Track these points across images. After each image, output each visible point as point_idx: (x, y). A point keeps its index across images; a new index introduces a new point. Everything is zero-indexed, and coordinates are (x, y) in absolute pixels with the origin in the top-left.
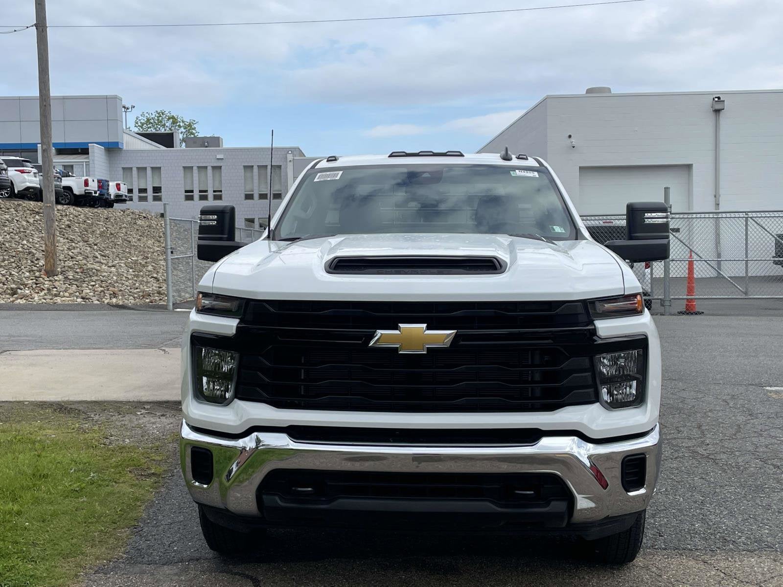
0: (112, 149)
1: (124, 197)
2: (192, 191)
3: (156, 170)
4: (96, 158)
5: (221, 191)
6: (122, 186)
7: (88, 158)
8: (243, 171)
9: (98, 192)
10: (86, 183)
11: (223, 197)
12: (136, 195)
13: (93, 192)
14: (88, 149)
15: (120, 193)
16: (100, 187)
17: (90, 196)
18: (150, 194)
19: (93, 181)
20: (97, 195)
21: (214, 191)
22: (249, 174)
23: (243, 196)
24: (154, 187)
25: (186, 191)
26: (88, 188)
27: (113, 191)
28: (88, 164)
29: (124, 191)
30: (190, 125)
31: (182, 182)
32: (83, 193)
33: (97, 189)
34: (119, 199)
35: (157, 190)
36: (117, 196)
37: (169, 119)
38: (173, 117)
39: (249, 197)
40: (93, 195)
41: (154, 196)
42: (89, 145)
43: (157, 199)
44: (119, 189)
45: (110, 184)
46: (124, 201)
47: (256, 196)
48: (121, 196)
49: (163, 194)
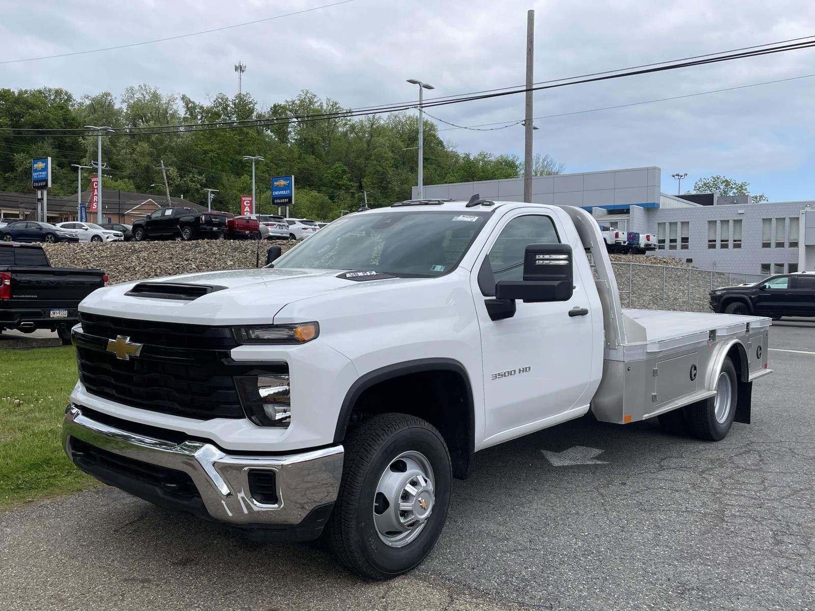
0: (650, 209)
1: (652, 246)
2: (715, 241)
3: (685, 224)
4: (635, 216)
5: (741, 241)
6: (651, 237)
7: (629, 216)
8: (762, 223)
9: (627, 242)
10: (617, 235)
11: (742, 245)
12: (667, 244)
13: (622, 242)
14: (629, 209)
15: (650, 242)
16: (629, 238)
17: (620, 245)
18: (679, 243)
19: (623, 233)
20: (626, 244)
21: (735, 241)
22: (767, 226)
23: (761, 245)
24: (682, 238)
25: (710, 241)
26: (617, 239)
27: (642, 242)
28: (628, 221)
29: (654, 241)
30: (741, 187)
31: (707, 234)
32: (614, 243)
33: (626, 240)
34: (649, 247)
35: (685, 240)
36: (647, 245)
37: (723, 182)
38: (726, 181)
39: (766, 245)
40: (622, 244)
41: (682, 245)
42: (631, 206)
43: (685, 247)
44: (648, 239)
45: (640, 236)
46: (653, 249)
47: (773, 245)
48: (650, 245)
49: (690, 244)
